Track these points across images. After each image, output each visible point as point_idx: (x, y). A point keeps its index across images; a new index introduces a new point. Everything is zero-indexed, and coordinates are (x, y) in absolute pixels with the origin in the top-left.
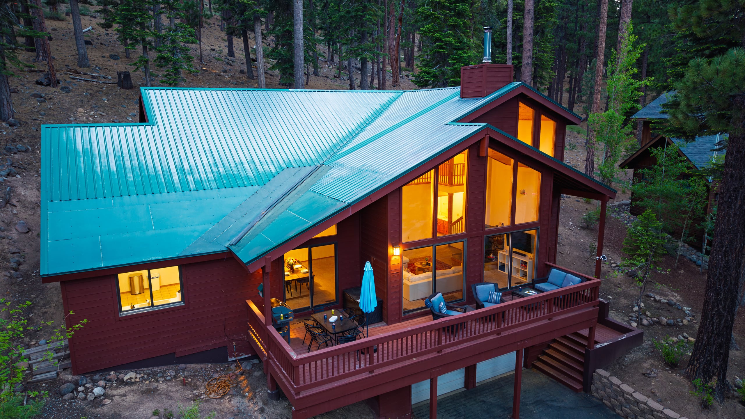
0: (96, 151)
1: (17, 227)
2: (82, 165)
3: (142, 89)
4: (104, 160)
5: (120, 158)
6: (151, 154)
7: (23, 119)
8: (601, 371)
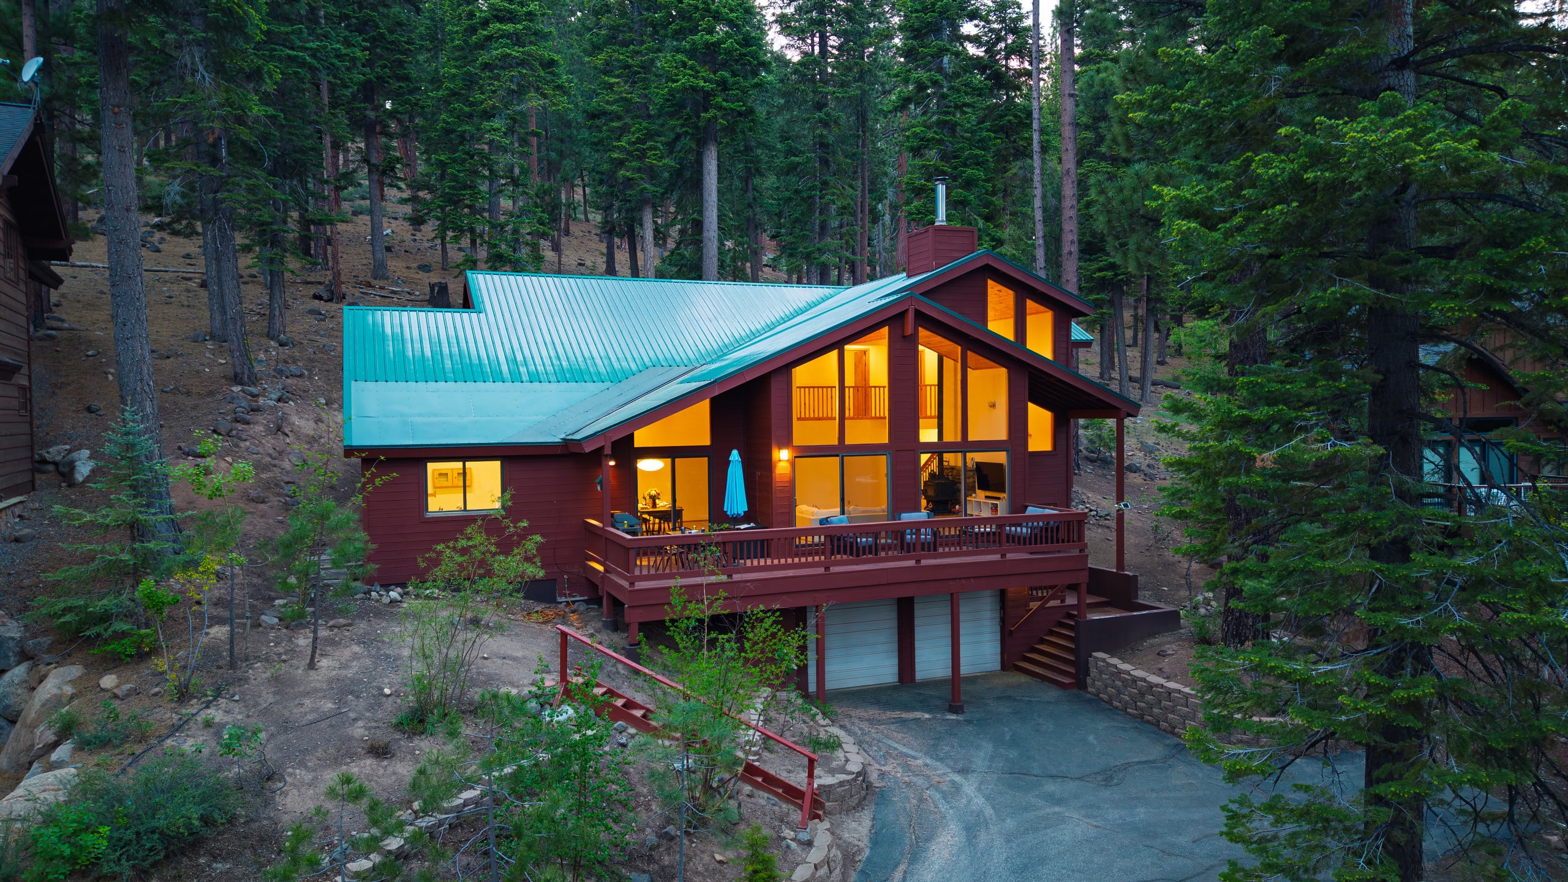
0: (407, 336)
1: (291, 457)
2: (391, 349)
3: (469, 273)
4: (417, 346)
5: (435, 344)
6: (476, 342)
7: (297, 339)
8: (1100, 655)
